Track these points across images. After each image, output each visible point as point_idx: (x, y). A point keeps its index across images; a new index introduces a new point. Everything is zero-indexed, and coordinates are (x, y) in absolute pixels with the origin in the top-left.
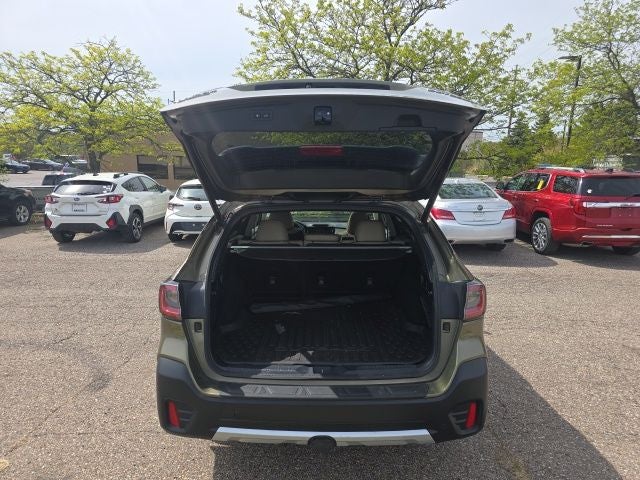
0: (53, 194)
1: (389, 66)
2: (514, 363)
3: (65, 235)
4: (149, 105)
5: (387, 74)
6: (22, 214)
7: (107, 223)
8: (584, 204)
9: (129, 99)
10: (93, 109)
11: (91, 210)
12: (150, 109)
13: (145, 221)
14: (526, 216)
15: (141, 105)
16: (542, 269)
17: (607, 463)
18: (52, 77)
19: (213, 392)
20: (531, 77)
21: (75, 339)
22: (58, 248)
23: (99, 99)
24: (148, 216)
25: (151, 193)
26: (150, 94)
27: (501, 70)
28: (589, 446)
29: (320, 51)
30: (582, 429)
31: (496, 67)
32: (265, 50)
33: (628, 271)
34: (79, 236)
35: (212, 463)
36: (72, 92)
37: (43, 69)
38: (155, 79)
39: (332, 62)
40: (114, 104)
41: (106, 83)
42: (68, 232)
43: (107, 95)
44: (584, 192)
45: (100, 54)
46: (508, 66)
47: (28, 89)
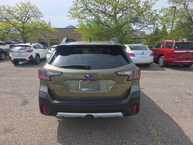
0: (12, 49)
1: (116, 9)
2: (151, 97)
3: (16, 62)
4: (41, 22)
5: (115, 12)
6: (3, 56)
7: (29, 58)
8: (175, 51)
9: (35, 20)
10: (24, 23)
11: (23, 54)
12: (41, 23)
13: (40, 58)
14: (157, 55)
15: (38, 22)
16: (161, 71)
17: (177, 124)
18: (10, 13)
19: (56, 102)
20: (160, 12)
21: (18, 91)
22: (14, 66)
23: (25, 20)
24: (41, 57)
25: (42, 49)
26: (41, 19)
27: (150, 10)
28: (171, 119)
29: (94, 5)
30: (170, 115)
31: (149, 9)
32: (77, 4)
33: (187, 72)
34: (20, 63)
35: (57, 125)
36: (17, 18)
37: (7, 11)
38: (42, 14)
39: (98, 8)
40: (30, 22)
41: (27, 15)
42: (17, 62)
43: (28, 19)
44: (175, 48)
45: (25, 6)
46: (153, 9)
47: (3, 17)
